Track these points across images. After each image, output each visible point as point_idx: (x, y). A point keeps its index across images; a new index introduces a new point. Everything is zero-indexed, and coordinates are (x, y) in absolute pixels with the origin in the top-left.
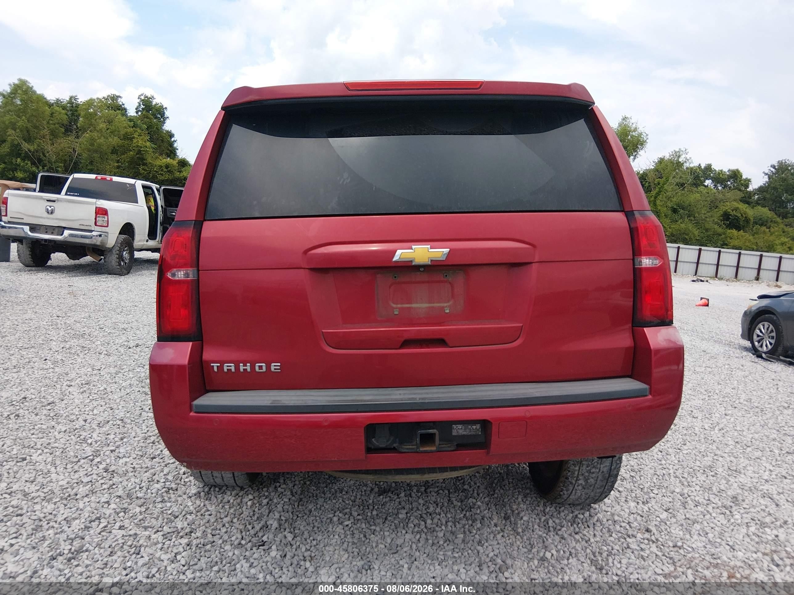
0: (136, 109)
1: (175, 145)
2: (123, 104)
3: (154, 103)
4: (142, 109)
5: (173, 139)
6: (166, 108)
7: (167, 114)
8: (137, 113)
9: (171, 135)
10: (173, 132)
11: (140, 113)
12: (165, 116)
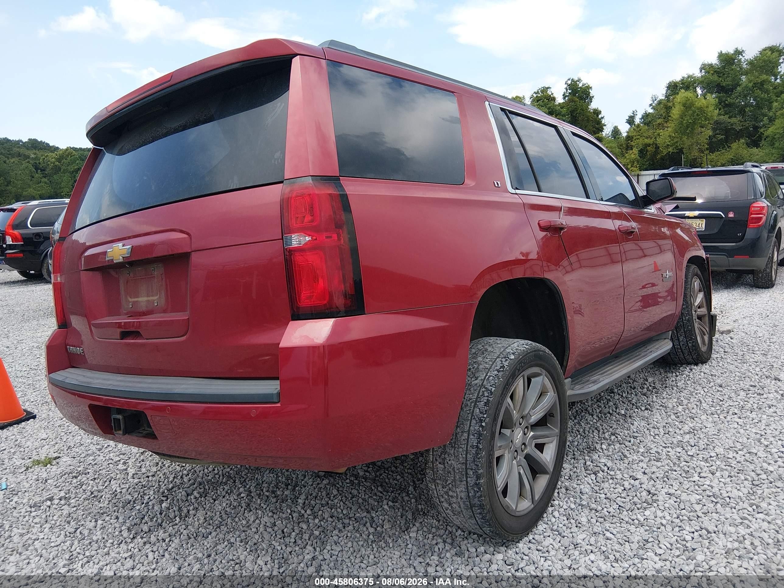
0: (563, 95)
1: (603, 121)
2: (552, 94)
3: (580, 85)
4: (570, 93)
5: (600, 116)
6: (591, 88)
7: (592, 93)
8: (564, 98)
9: (597, 112)
10: (600, 109)
11: (566, 98)
12: (591, 95)
